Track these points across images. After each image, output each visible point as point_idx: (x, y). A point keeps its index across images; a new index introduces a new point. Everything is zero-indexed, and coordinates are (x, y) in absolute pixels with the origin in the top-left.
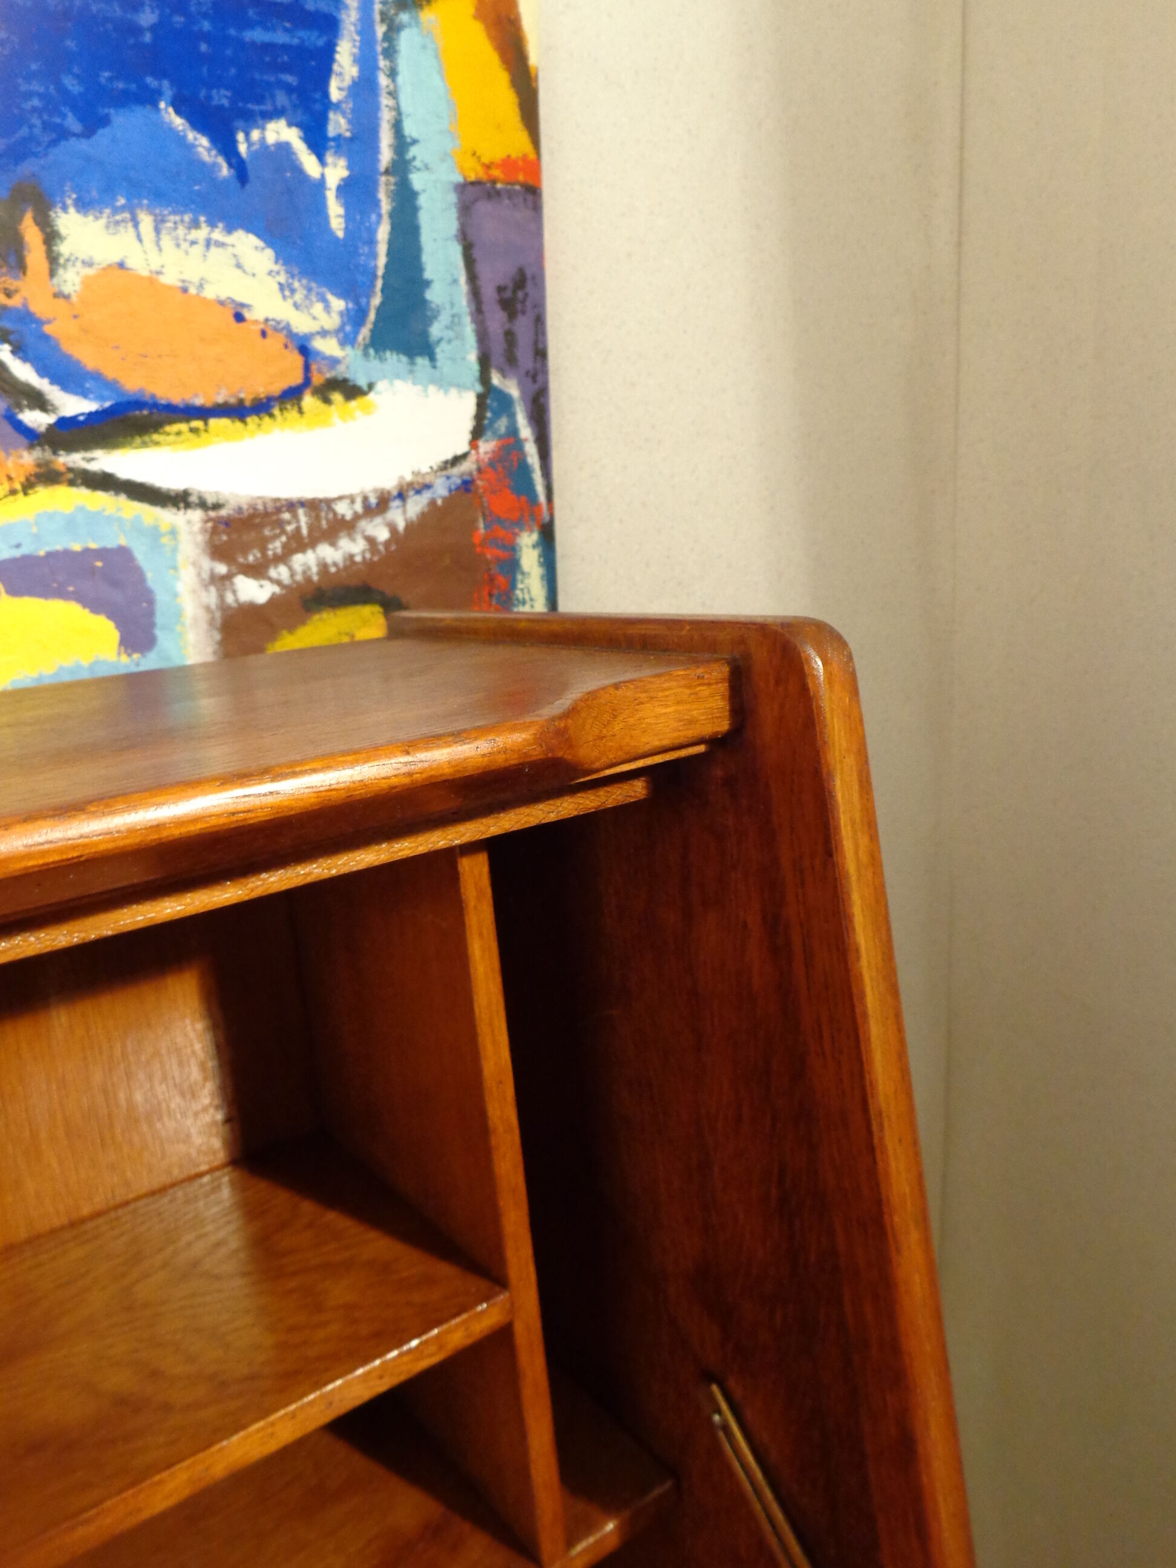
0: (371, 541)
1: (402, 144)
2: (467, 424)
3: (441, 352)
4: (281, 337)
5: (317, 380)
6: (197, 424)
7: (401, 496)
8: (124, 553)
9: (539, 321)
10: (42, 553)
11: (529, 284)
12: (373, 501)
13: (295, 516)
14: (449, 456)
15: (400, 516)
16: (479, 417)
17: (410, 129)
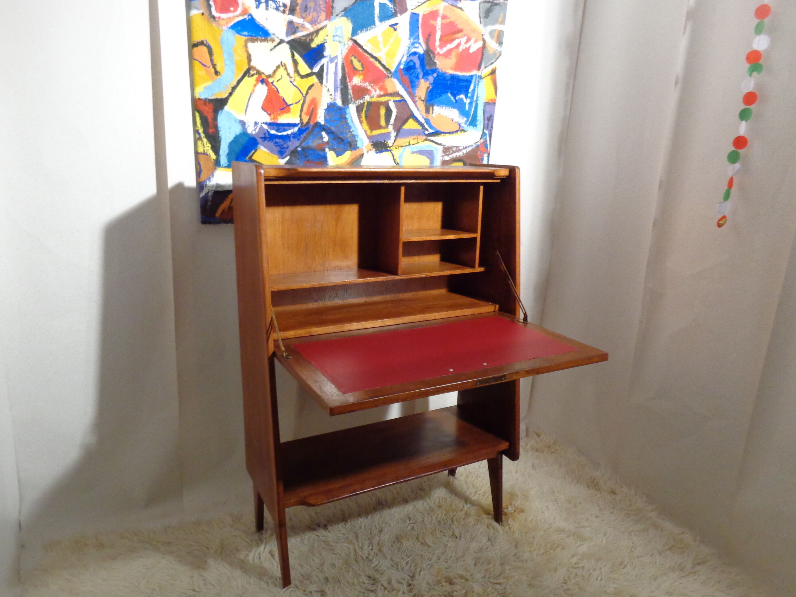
0: (463, 153)
1: (477, 97)
2: (480, 137)
3: (478, 126)
4: (457, 123)
5: (461, 129)
6: (444, 134)
7: (469, 147)
8: (432, 151)
9: (493, 122)
10: (423, 150)
11: (492, 117)
12: (465, 147)
13: (454, 148)
14: (476, 142)
15: (468, 150)
16: (482, 136)
17: (479, 95)
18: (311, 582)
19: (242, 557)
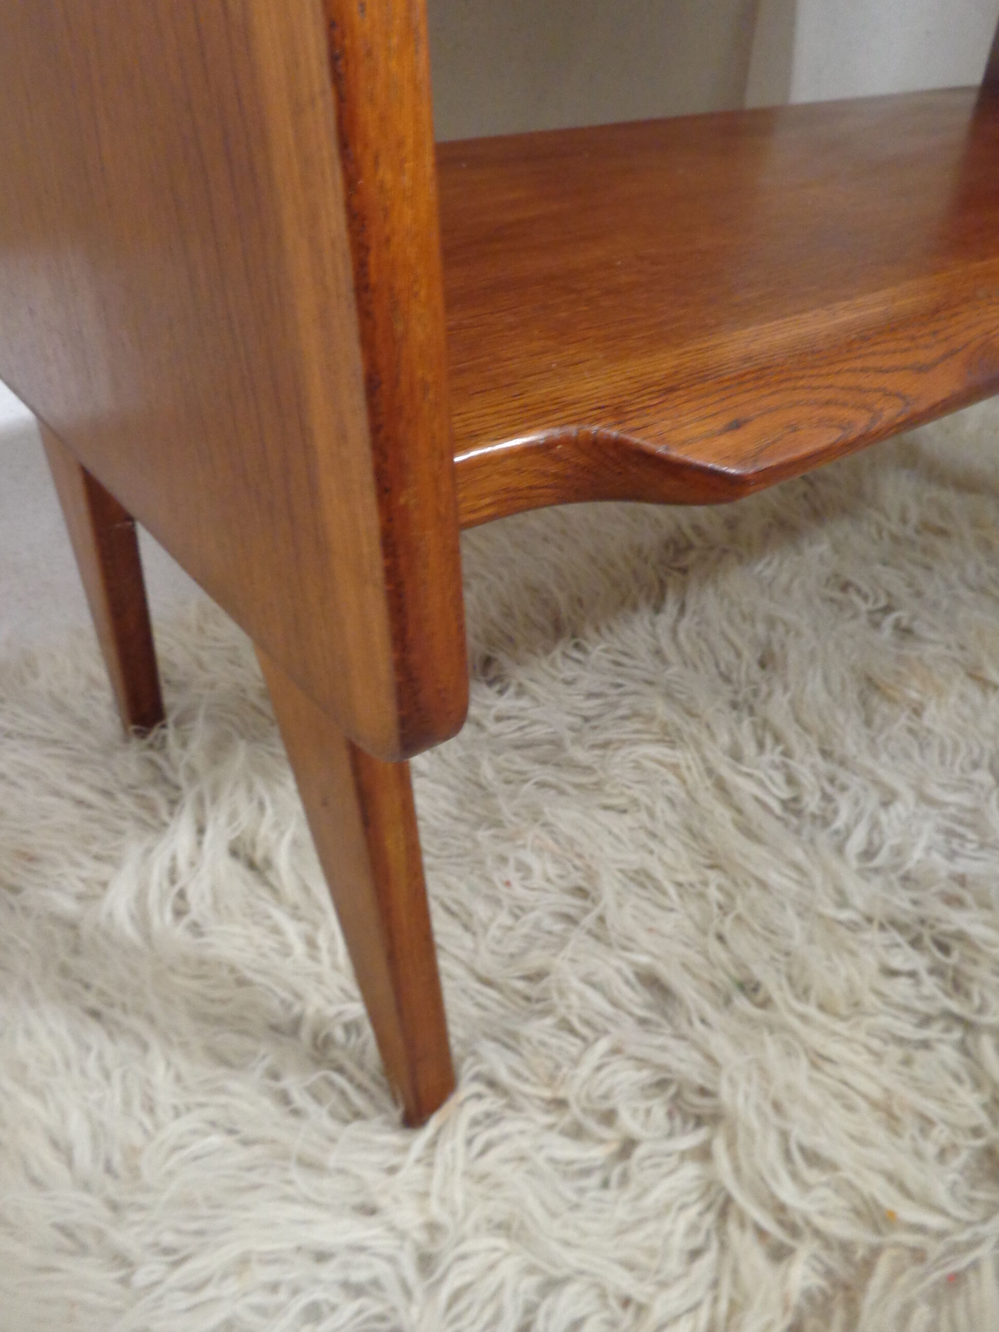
18: (566, 1026)
19: (66, 905)
